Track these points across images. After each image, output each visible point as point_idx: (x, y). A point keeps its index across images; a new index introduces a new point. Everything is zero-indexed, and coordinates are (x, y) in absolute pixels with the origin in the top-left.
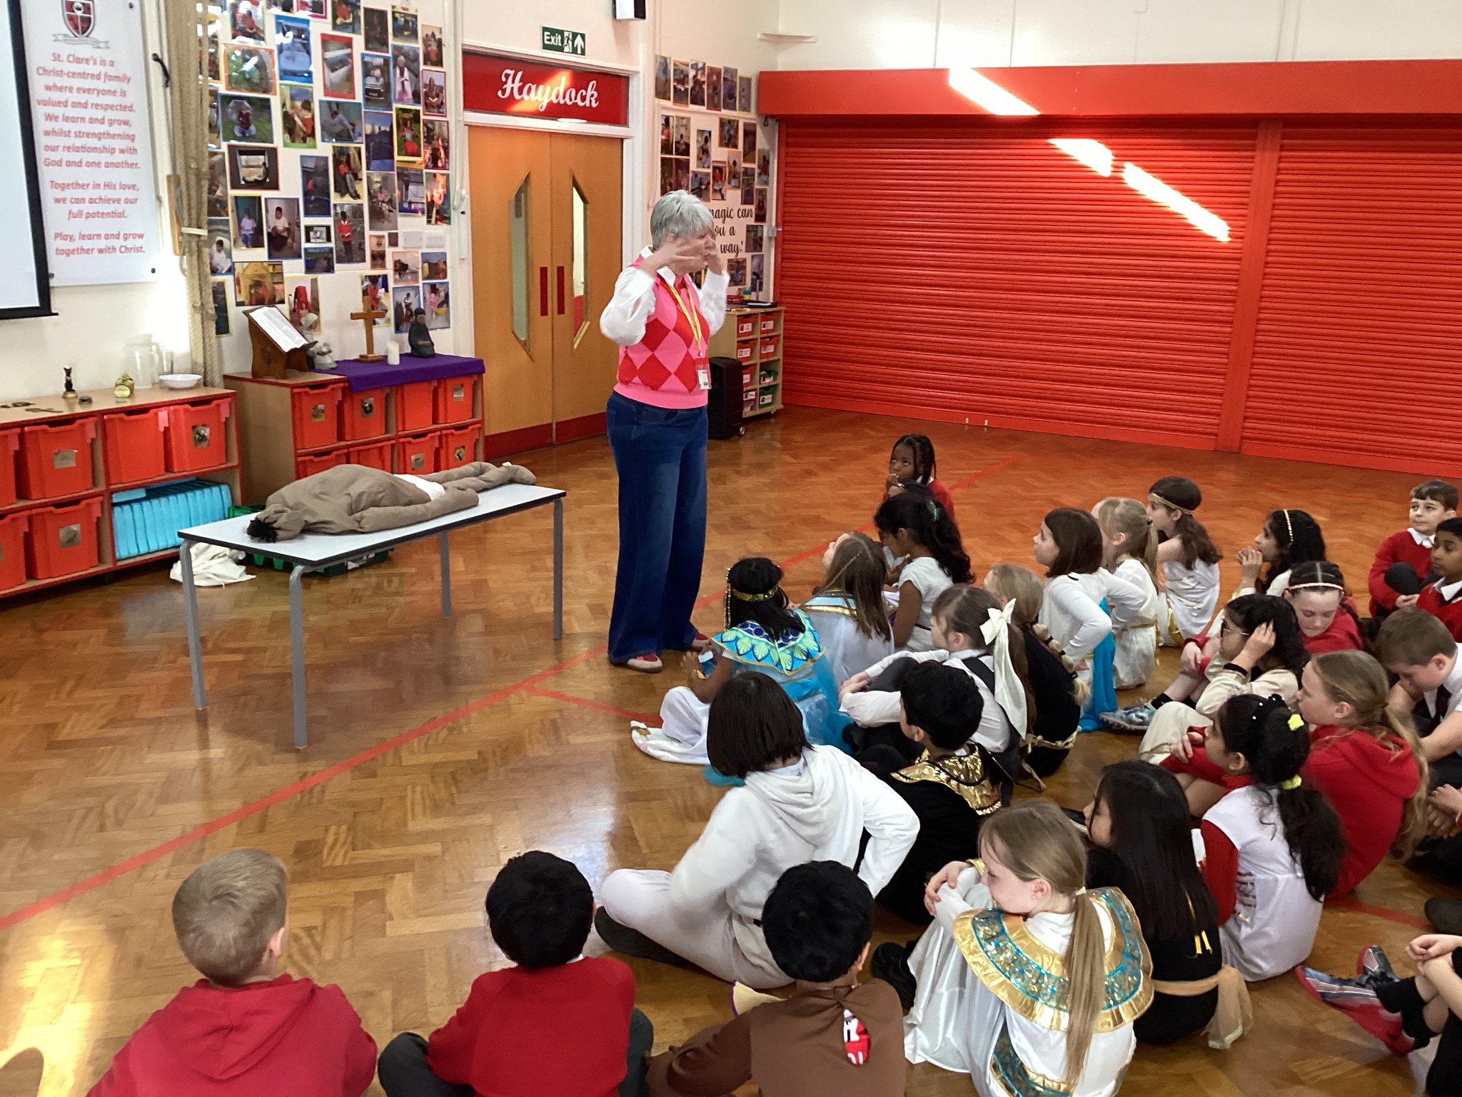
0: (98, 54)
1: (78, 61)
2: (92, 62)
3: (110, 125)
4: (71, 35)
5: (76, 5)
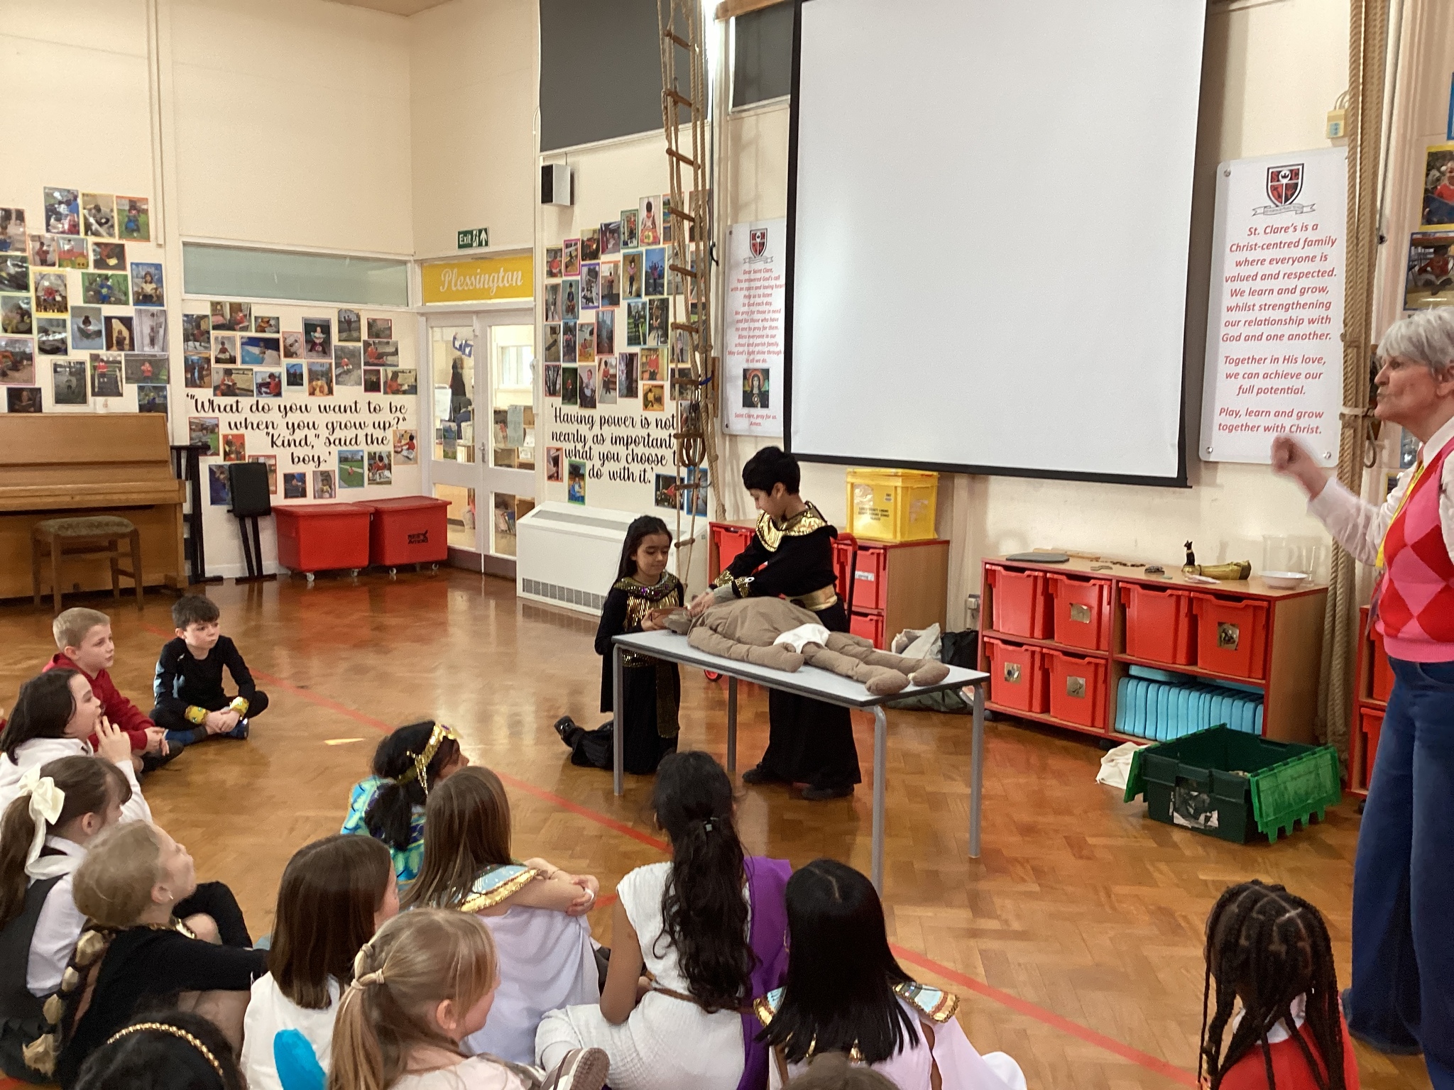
0: (1299, 220)
1: (1276, 231)
2: (1291, 229)
3: (1302, 293)
4: (1273, 205)
5: (1283, 173)
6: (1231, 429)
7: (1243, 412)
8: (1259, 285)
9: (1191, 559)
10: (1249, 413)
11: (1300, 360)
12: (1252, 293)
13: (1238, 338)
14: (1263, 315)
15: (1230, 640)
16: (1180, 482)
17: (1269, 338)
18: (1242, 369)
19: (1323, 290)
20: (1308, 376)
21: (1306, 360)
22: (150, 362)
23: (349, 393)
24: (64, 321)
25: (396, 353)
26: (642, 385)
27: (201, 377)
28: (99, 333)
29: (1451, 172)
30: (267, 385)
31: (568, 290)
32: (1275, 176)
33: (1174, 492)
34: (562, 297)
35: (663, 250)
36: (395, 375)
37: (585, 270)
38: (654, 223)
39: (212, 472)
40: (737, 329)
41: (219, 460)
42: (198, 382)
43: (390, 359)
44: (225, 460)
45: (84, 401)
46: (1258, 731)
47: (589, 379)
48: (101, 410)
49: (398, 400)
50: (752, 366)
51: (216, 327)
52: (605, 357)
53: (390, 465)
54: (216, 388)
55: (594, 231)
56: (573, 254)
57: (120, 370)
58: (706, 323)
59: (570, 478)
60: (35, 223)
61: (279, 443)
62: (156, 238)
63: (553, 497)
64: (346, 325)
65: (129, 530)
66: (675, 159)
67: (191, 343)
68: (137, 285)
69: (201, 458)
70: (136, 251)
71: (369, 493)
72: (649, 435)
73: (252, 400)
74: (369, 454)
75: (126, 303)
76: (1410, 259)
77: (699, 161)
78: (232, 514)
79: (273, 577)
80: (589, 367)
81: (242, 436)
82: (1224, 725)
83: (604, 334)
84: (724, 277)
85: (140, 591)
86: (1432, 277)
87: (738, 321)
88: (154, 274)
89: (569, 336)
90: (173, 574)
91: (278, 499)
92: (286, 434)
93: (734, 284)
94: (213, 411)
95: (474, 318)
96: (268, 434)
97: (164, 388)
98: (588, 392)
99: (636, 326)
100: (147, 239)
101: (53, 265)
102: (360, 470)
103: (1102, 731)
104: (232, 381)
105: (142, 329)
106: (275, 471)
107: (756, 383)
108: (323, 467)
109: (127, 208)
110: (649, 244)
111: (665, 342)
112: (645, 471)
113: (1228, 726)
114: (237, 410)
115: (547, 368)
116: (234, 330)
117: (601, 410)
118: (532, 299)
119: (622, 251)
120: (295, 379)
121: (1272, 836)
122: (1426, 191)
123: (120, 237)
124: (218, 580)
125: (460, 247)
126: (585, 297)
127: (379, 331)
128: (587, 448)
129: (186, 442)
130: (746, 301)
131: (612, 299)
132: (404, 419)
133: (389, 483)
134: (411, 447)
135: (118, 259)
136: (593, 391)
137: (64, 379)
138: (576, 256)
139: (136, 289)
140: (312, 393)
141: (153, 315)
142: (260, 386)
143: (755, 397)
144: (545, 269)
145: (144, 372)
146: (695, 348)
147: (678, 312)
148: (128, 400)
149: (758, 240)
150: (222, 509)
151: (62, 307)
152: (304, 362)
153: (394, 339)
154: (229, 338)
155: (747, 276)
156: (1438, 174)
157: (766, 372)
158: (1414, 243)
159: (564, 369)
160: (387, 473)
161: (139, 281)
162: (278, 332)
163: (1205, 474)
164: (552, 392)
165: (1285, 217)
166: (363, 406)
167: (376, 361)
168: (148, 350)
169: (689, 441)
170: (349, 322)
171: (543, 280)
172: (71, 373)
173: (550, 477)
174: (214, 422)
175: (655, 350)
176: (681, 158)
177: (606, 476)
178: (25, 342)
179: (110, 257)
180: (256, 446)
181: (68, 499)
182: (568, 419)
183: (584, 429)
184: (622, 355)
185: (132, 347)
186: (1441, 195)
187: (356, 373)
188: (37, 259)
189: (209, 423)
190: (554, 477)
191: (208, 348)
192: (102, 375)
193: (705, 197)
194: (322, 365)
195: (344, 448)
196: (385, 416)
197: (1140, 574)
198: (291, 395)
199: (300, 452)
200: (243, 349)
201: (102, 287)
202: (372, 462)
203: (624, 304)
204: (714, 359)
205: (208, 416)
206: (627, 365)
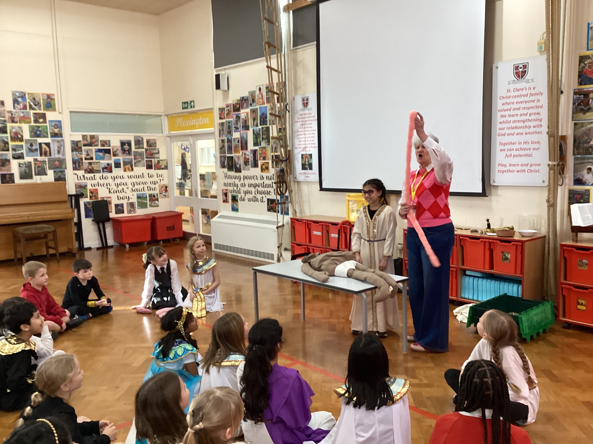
0: (527, 86)
1: (518, 90)
2: (524, 89)
3: (530, 115)
4: (516, 80)
5: (520, 67)
6: (503, 172)
7: (508, 165)
8: (512, 112)
9: (489, 226)
10: (510, 165)
11: (530, 143)
12: (509, 116)
13: (504, 135)
14: (514, 125)
15: (507, 259)
16: (484, 194)
17: (517, 134)
18: (507, 147)
19: (538, 114)
20: (534, 149)
21: (533, 143)
22: (58, 161)
23: (140, 170)
24: (22, 146)
25: (158, 153)
26: (260, 163)
27: (79, 166)
28: (36, 150)
29: (589, 64)
30: (106, 168)
31: (228, 125)
32: (517, 68)
33: (481, 199)
34: (226, 127)
35: (266, 107)
36: (159, 162)
37: (235, 116)
38: (262, 96)
39: (85, 205)
40: (298, 138)
41: (88, 200)
42: (78, 168)
43: (156, 156)
44: (90, 199)
45: (31, 177)
46: (520, 296)
47: (238, 160)
48: (39, 182)
49: (160, 172)
50: (304, 153)
51: (84, 145)
52: (244, 152)
53: (158, 199)
54: (86, 170)
55: (238, 100)
56: (230, 110)
57: (46, 164)
58: (285, 136)
59: (232, 201)
60: (9, 106)
61: (112, 191)
62: (59, 110)
63: (225, 210)
64: (137, 143)
65: (52, 230)
66: (270, 70)
67: (74, 152)
68: (51, 129)
69: (80, 199)
70: (50, 116)
71: (150, 211)
72: (264, 183)
73: (101, 175)
74: (149, 195)
75: (47, 137)
76: (574, 100)
77: (280, 70)
78: (94, 222)
79: (112, 247)
80: (238, 156)
81: (97, 190)
82: (506, 294)
83: (244, 142)
84: (292, 117)
85: (58, 255)
86: (583, 107)
87: (299, 135)
88: (58, 124)
89: (229, 143)
90: (71, 247)
91: (113, 215)
92: (115, 188)
93: (296, 119)
94: (85, 179)
95: (190, 137)
96: (107, 188)
97: (64, 171)
98: (238, 166)
99: (257, 138)
100: (55, 110)
101: (17, 122)
102: (145, 201)
103: (456, 298)
104: (92, 167)
105: (54, 147)
106: (111, 203)
107: (307, 160)
108: (131, 201)
109: (46, 98)
110: (260, 105)
111: (269, 144)
112: (263, 197)
113: (508, 294)
114: (95, 179)
115: (221, 157)
116: (92, 146)
117: (244, 173)
118: (213, 129)
119: (250, 108)
120: (117, 165)
121: (528, 339)
122: (579, 72)
123: (44, 110)
124: (89, 249)
125: (183, 108)
126: (235, 127)
127: (151, 144)
128: (238, 189)
129: (73, 192)
130: (301, 127)
131: (246, 128)
132: (163, 180)
133: (158, 206)
134: (166, 191)
135: (43, 119)
136: (240, 166)
137: (23, 169)
138: (231, 111)
139: (51, 131)
140: (125, 171)
141: (58, 141)
142: (103, 169)
143: (307, 166)
144: (218, 116)
145: (55, 165)
146: (281, 146)
147: (274, 132)
148: (50, 177)
149: (305, 102)
150: (90, 220)
151: (21, 140)
152: (121, 158)
153: (157, 147)
154: (90, 150)
155: (301, 116)
156: (584, 65)
157: (311, 155)
158: (575, 93)
159: (228, 157)
160: (157, 202)
161: (52, 128)
162: (110, 146)
163: (493, 191)
164: (223, 166)
165: (522, 84)
166: (146, 175)
167: (151, 157)
168: (57, 156)
169: (280, 185)
170: (139, 141)
171: (218, 121)
172: (26, 167)
173: (224, 201)
174: (86, 184)
175: (265, 148)
176: (272, 69)
177: (247, 200)
178: (6, 155)
179: (40, 118)
180: (103, 193)
181: (27, 218)
182: (230, 177)
183: (237, 181)
184: (251, 150)
185: (50, 155)
186: (585, 73)
187: (142, 162)
188: (10, 120)
189: (83, 184)
190: (225, 201)
191: (82, 154)
192: (39, 167)
193: (283, 85)
194: (128, 159)
195: (139, 193)
196: (155, 179)
197: (468, 233)
198: (117, 172)
199: (121, 195)
200: (96, 154)
201: (37, 131)
202: (151, 198)
203: (251, 129)
204: (289, 151)
205: (83, 182)
206: (253, 155)
